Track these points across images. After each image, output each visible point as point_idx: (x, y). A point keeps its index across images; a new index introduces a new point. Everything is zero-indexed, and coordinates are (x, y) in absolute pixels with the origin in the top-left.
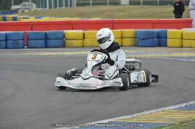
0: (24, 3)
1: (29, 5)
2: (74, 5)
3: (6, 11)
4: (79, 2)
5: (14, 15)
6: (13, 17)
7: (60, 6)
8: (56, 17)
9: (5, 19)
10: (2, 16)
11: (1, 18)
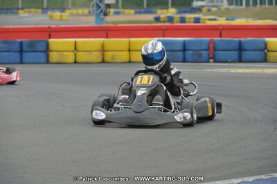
1: (218, 1)
3: (185, 9)
5: (196, 15)
6: (195, 18)
7: (261, 4)
8: (255, 19)
9: (183, 20)
10: (179, 16)
11: (178, 19)
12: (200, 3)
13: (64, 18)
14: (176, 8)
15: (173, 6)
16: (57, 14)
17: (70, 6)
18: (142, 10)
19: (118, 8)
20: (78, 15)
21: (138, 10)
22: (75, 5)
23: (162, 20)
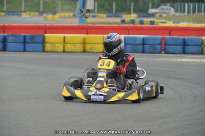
0: (162, 7)
1: (167, 9)
3: (143, 14)
5: (151, 19)
6: (151, 21)
7: (198, 12)
8: (194, 23)
9: (142, 22)
10: (139, 19)
11: (138, 22)
12: (154, 11)
13: (55, 19)
14: (137, 14)
15: (135, 12)
16: (50, 16)
17: (59, 11)
18: (112, 15)
19: (94, 13)
20: (65, 17)
21: (109, 15)
22: (63, 10)
23: (126, 22)
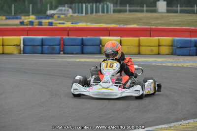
0: (60, 8)
1: (65, 10)
2: (110, 12)
3: (42, 16)
4: (116, 8)
5: (50, 21)
6: (49, 23)
7: (96, 12)
8: (92, 23)
9: (40, 24)
10: (37, 21)
11: (37, 23)
14: (35, 15)
15: (33, 13)
18: (11, 17)
21: (8, 17)
23: (25, 23)
